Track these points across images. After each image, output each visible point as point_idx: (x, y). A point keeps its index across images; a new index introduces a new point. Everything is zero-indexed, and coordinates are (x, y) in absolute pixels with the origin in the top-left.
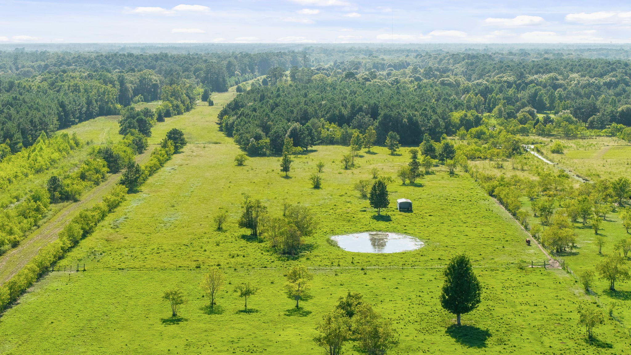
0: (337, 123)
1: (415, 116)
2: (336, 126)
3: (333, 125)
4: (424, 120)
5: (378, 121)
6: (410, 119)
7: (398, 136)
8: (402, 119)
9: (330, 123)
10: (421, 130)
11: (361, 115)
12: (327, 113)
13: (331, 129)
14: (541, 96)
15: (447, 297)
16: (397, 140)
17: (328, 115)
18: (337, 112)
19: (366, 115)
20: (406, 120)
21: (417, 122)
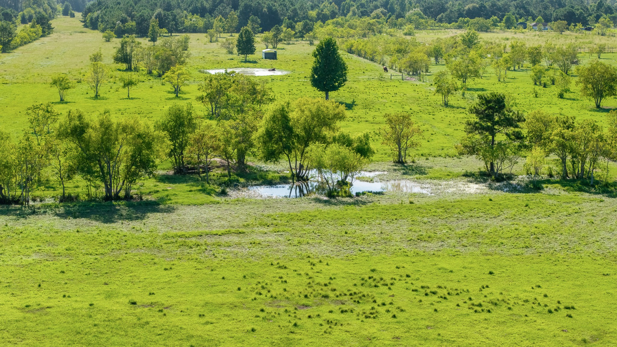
0: (199, 14)
1: (274, 6)
2: (198, 17)
3: (195, 16)
4: (283, 9)
5: (239, 11)
6: (269, 8)
7: (259, 20)
8: (262, 9)
9: (193, 14)
10: (280, 19)
11: (222, 6)
12: (189, 6)
13: (194, 19)
14: (392, 4)
15: (316, 77)
16: (258, 24)
17: (191, 8)
18: (199, 5)
19: (228, 6)
20: (266, 10)
21: (276, 11)
